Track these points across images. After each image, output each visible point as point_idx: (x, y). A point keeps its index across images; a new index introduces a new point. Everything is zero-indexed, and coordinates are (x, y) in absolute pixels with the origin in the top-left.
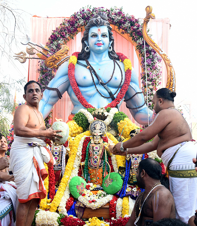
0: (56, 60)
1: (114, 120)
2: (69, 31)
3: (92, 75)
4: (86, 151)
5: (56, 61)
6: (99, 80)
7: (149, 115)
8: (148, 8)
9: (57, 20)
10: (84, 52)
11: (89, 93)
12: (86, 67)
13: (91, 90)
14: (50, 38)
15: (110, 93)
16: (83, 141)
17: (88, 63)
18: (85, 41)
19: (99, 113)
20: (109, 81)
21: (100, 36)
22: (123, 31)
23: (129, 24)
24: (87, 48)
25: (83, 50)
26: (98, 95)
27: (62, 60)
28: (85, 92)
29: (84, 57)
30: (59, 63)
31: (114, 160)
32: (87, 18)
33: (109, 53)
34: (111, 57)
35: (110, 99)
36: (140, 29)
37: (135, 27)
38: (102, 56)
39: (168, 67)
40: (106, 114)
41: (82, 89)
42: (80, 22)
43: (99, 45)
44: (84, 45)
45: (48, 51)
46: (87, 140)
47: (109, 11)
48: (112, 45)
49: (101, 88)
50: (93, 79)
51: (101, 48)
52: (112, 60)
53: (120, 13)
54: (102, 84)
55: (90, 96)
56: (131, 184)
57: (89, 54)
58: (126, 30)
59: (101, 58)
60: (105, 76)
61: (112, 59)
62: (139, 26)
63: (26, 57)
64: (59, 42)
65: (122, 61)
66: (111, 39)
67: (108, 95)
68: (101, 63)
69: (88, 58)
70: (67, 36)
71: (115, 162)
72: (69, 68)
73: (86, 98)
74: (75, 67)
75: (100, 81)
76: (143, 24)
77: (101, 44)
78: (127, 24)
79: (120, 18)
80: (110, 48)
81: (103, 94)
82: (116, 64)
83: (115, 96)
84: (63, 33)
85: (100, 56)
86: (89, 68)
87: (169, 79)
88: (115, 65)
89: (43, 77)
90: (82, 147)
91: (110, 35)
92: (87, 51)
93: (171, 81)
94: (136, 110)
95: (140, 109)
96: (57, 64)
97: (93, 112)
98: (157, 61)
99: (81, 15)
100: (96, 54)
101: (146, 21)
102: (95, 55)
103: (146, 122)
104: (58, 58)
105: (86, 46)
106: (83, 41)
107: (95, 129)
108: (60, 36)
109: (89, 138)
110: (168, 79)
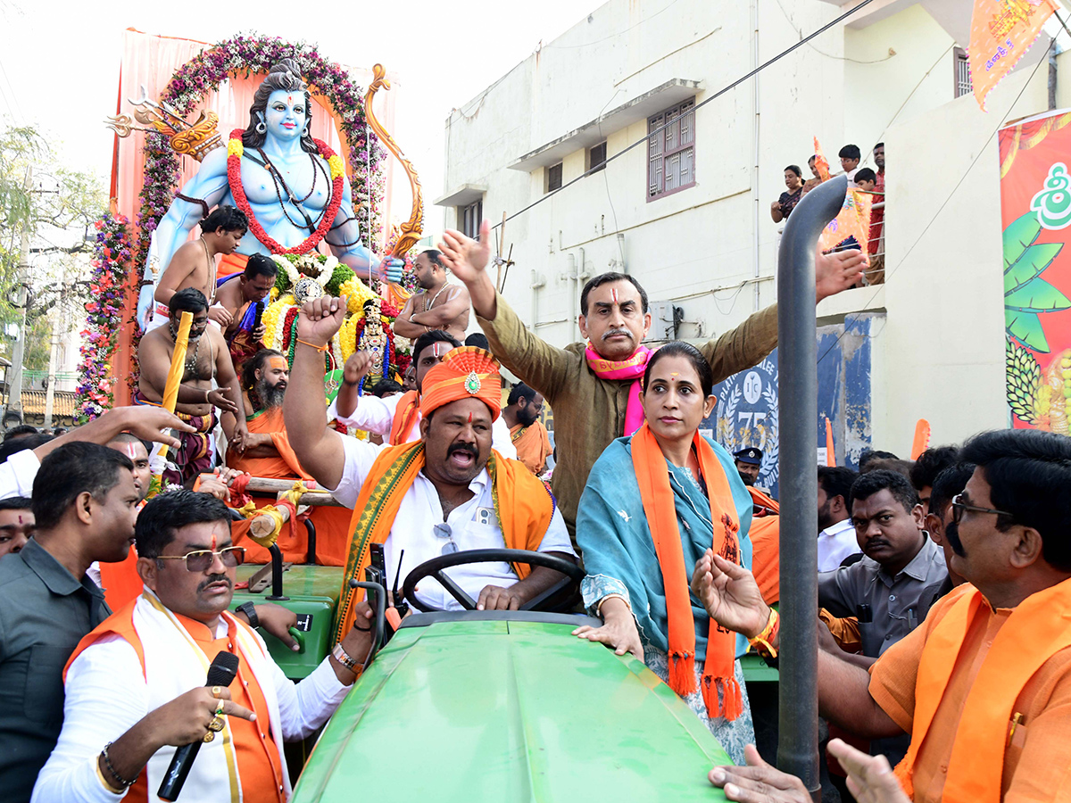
0: (195, 139)
1: (334, 280)
2: (211, 76)
3: (276, 183)
4: (290, 331)
5: (195, 142)
6: (288, 194)
7: (371, 263)
8: (378, 67)
9: (179, 45)
10: (254, 132)
11: (268, 217)
12: (264, 165)
13: (273, 212)
14: (172, 86)
15: (308, 219)
16: (285, 316)
17: (263, 155)
18: (258, 113)
19: (305, 263)
20: (307, 197)
21: (291, 108)
22: (317, 89)
23: (332, 80)
24: (262, 127)
25: (252, 127)
26: (286, 222)
27: (207, 142)
28: (261, 213)
29: (255, 142)
30: (200, 146)
31: (338, 349)
32: (248, 55)
33: (302, 139)
34: (305, 148)
35: (307, 231)
36: (351, 93)
37: (342, 88)
38: (291, 146)
39: (415, 185)
40: (320, 267)
41: (254, 208)
42: (234, 62)
43: (288, 126)
44: (255, 120)
45: (179, 120)
46: (292, 314)
47: (293, 47)
48: (309, 125)
49: (290, 209)
50: (278, 191)
51: (292, 133)
52: (307, 154)
53: (314, 55)
54: (295, 202)
55: (272, 223)
56: (367, 390)
57: (264, 137)
58: (323, 89)
59: (289, 149)
60: (299, 187)
61: (306, 151)
62: (348, 86)
63: (132, 126)
64: (191, 96)
65: (326, 158)
66: (308, 115)
67: (304, 223)
68: (289, 160)
69: (263, 144)
70: (207, 86)
71: (340, 352)
72: (229, 163)
73: (263, 225)
74: (241, 163)
75: (291, 196)
76: (366, 97)
77: (292, 125)
78: (328, 80)
79: (313, 66)
80: (305, 130)
81: (296, 221)
82: (316, 163)
83: (316, 226)
84: (198, 79)
85: (287, 145)
86: (270, 169)
87: (416, 208)
88: (314, 166)
89: (157, 164)
90: (283, 325)
91: (308, 107)
92: (262, 131)
93: (419, 210)
94: (344, 249)
95: (351, 248)
96: (197, 148)
97: (296, 261)
98: (379, 157)
99: (238, 48)
100: (280, 142)
101: (373, 91)
102: (278, 143)
103: (366, 274)
104: (200, 136)
105: (260, 122)
106: (253, 111)
107: (307, 295)
108: (192, 85)
109: (296, 309)
110: (414, 206)
